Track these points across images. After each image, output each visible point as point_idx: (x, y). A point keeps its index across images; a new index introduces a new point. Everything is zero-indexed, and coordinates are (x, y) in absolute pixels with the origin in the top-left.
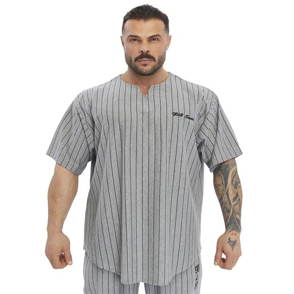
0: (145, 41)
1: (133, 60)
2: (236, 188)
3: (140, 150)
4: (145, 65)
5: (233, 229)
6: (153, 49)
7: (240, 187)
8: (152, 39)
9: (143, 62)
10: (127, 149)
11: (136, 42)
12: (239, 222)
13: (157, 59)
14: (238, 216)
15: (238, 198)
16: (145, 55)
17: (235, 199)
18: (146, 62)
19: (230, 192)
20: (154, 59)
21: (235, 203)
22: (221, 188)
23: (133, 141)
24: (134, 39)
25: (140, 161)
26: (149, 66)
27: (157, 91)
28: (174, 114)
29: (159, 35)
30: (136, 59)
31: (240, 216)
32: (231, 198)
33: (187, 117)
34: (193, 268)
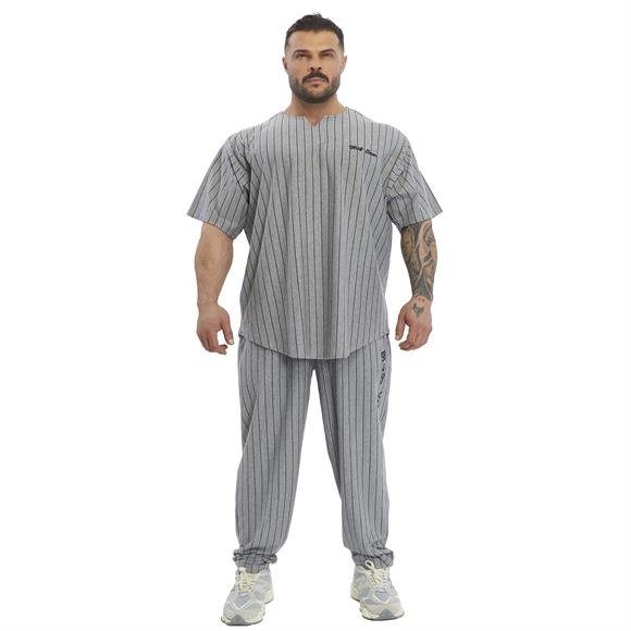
0: (316, 56)
1: (300, 81)
2: (428, 245)
3: (310, 190)
4: (316, 86)
5: (421, 294)
6: (326, 67)
7: (435, 246)
8: (325, 54)
9: (314, 83)
10: (294, 188)
11: (304, 58)
12: (430, 288)
13: (330, 80)
14: (429, 280)
15: (431, 258)
16: (316, 73)
17: (426, 259)
18: (318, 82)
19: (421, 249)
20: (327, 79)
21: (427, 263)
22: (409, 246)
23: (302, 179)
24: (303, 54)
25: (310, 203)
26: (320, 88)
27: (331, 123)
28: (352, 147)
29: (332, 50)
30: (305, 80)
31: (433, 281)
32: (422, 257)
33: (368, 152)
34: (379, 355)
